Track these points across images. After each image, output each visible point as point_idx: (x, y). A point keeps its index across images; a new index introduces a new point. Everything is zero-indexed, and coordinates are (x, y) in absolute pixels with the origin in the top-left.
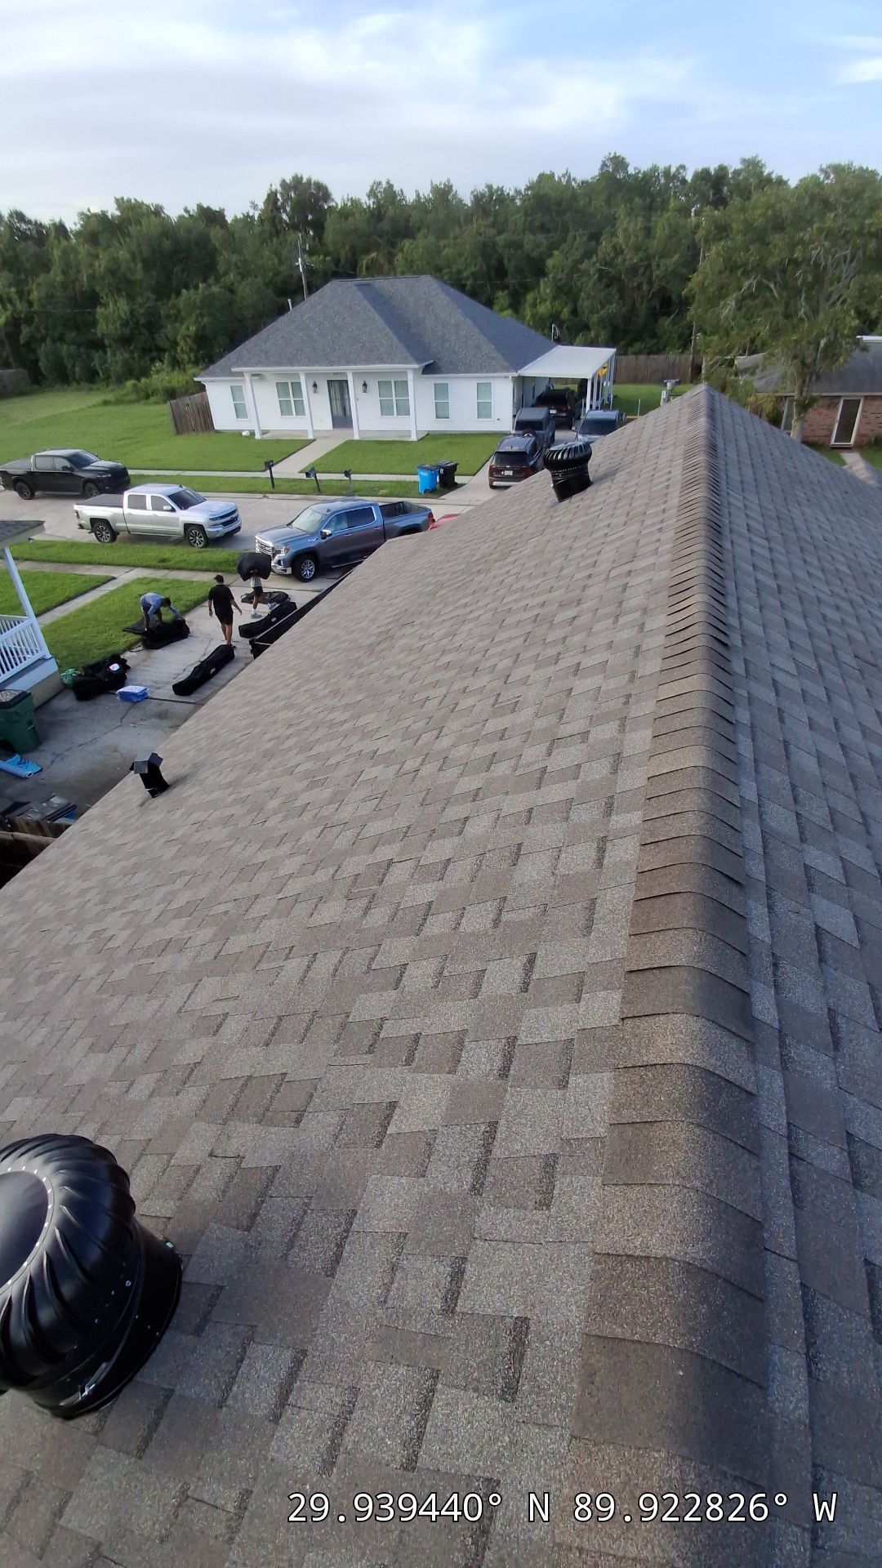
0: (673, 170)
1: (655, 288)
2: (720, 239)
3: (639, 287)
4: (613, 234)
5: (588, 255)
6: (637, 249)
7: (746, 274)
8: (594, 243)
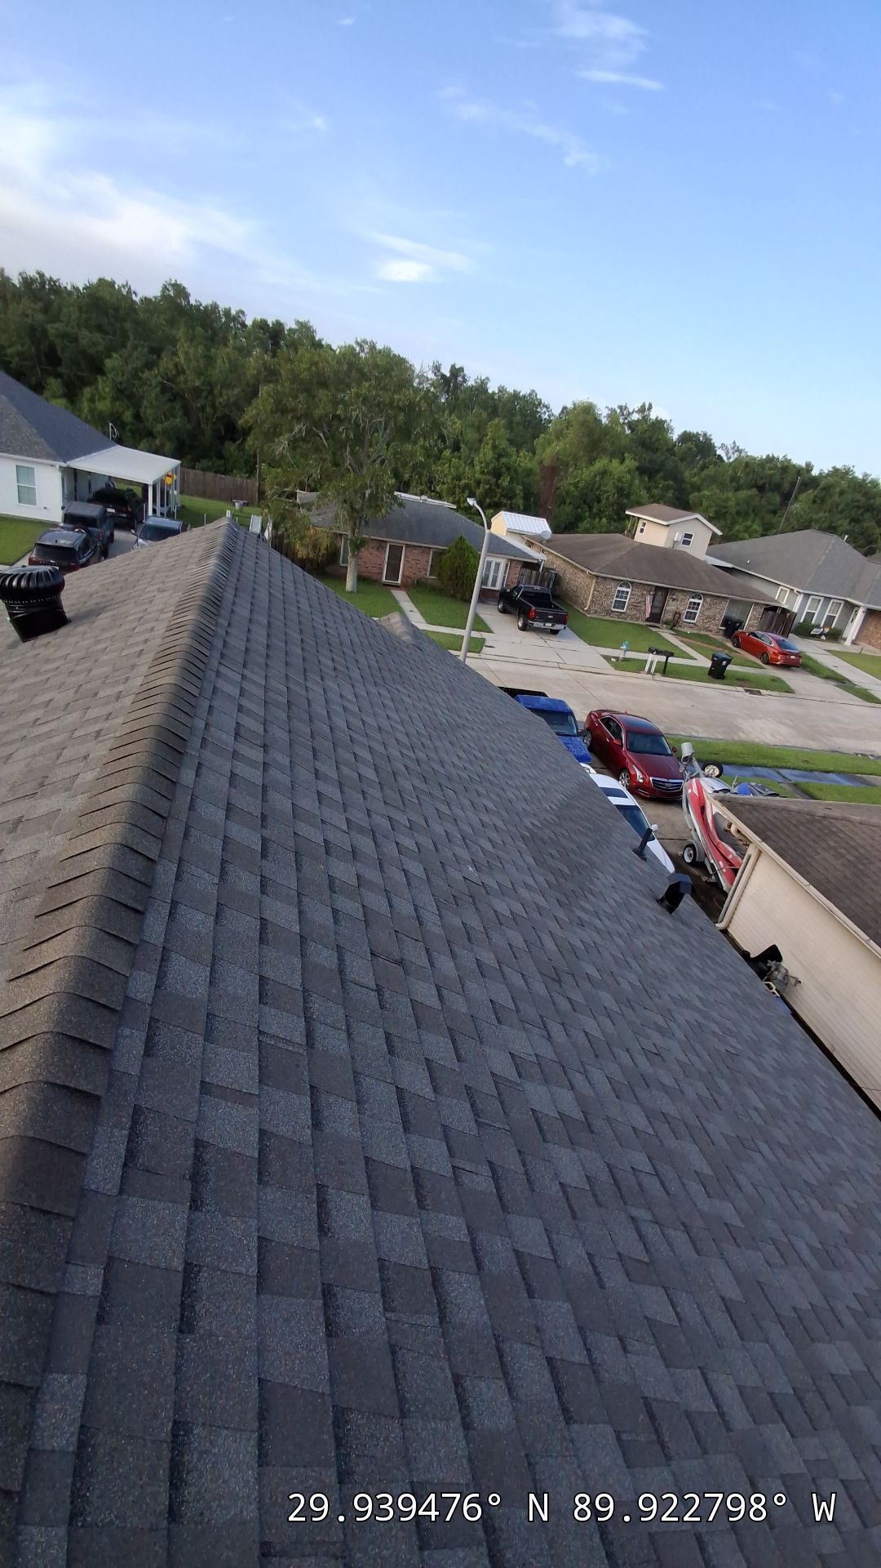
0: (233, 312)
1: (219, 414)
2: (269, 382)
3: (203, 408)
4: (175, 354)
5: (149, 366)
6: (199, 373)
7: (298, 419)
8: (155, 357)
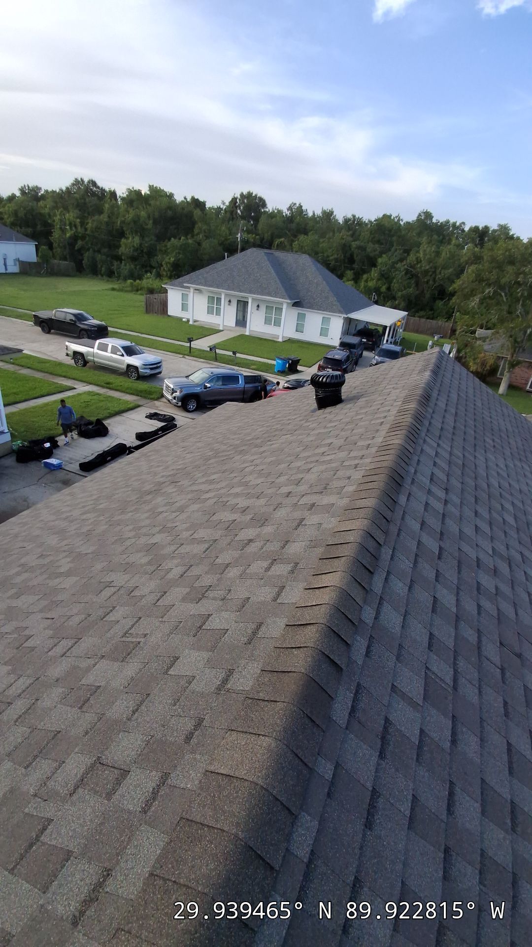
0: (458, 224)
1: (437, 284)
2: (476, 264)
4: (418, 252)
5: (401, 260)
6: (430, 261)
7: (488, 285)
8: (406, 254)
